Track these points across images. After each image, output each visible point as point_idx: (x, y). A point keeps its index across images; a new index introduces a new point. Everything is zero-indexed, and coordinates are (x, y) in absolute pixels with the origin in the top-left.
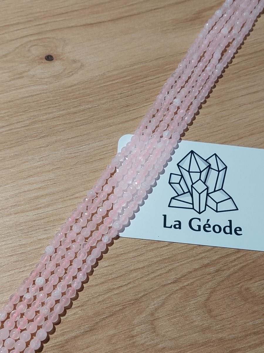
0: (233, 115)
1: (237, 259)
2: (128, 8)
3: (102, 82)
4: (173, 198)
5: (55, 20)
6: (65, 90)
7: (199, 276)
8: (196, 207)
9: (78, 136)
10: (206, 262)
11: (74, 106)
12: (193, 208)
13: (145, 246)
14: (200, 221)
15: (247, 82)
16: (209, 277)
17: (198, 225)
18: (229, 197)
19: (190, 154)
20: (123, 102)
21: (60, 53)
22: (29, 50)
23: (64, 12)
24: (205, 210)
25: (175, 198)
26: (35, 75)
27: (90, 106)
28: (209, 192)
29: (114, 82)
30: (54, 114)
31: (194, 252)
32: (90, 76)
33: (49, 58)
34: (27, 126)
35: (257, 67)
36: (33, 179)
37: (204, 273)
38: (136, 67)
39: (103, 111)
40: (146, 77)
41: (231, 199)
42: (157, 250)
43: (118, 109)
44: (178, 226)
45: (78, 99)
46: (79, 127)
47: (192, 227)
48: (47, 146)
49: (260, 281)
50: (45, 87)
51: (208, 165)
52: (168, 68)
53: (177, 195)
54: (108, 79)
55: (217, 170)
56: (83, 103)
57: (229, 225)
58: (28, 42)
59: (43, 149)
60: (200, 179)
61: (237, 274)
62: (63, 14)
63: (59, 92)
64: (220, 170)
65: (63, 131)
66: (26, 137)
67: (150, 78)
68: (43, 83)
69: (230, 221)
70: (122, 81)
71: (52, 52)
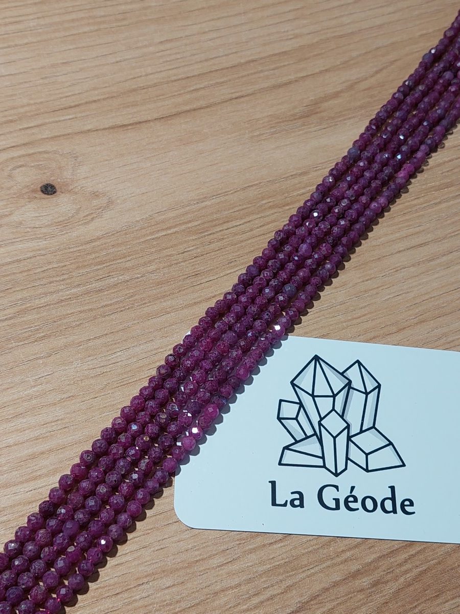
0: (386, 287)
1: (409, 559)
2: (188, 96)
3: (148, 232)
4: (287, 448)
5: (57, 119)
6: (80, 248)
7: (343, 596)
8: (330, 465)
9: (106, 334)
10: (354, 567)
11: (98, 278)
12: (324, 466)
13: (240, 544)
14: (338, 491)
15: (407, 226)
16: (360, 596)
17: (334, 499)
18: (388, 443)
19: (314, 361)
20: (187, 267)
21: (68, 180)
22: (10, 176)
23: (73, 104)
24: (346, 469)
25: (290, 448)
26: (23, 222)
27: (127, 278)
28: (352, 433)
29: (169, 232)
30: (61, 293)
31: (331, 549)
32: (125, 221)
33: (48, 190)
34: (11, 318)
35: (421, 200)
36: (25, 420)
37: (352, 590)
38: (208, 203)
39: (151, 286)
40: (228, 222)
41: (391, 446)
42: (262, 550)
43: (180, 281)
44: (298, 501)
45: (104, 265)
46: (107, 318)
47: (323, 502)
48: (49, 356)
49: (453, 599)
50: (43, 243)
51: (347, 381)
52: (266, 203)
53: (294, 441)
54: (158, 226)
55: (364, 391)
56: (114, 272)
57: (391, 497)
58: (7, 160)
59: (41, 362)
60: (333, 409)
61: (411, 588)
62: (71, 107)
63: (69, 253)
64: (368, 391)
65: (78, 325)
66: (9, 340)
67: (234, 223)
68: (39, 236)
69: (393, 488)
70: (184, 230)
71: (52, 178)
